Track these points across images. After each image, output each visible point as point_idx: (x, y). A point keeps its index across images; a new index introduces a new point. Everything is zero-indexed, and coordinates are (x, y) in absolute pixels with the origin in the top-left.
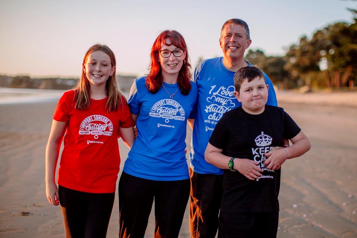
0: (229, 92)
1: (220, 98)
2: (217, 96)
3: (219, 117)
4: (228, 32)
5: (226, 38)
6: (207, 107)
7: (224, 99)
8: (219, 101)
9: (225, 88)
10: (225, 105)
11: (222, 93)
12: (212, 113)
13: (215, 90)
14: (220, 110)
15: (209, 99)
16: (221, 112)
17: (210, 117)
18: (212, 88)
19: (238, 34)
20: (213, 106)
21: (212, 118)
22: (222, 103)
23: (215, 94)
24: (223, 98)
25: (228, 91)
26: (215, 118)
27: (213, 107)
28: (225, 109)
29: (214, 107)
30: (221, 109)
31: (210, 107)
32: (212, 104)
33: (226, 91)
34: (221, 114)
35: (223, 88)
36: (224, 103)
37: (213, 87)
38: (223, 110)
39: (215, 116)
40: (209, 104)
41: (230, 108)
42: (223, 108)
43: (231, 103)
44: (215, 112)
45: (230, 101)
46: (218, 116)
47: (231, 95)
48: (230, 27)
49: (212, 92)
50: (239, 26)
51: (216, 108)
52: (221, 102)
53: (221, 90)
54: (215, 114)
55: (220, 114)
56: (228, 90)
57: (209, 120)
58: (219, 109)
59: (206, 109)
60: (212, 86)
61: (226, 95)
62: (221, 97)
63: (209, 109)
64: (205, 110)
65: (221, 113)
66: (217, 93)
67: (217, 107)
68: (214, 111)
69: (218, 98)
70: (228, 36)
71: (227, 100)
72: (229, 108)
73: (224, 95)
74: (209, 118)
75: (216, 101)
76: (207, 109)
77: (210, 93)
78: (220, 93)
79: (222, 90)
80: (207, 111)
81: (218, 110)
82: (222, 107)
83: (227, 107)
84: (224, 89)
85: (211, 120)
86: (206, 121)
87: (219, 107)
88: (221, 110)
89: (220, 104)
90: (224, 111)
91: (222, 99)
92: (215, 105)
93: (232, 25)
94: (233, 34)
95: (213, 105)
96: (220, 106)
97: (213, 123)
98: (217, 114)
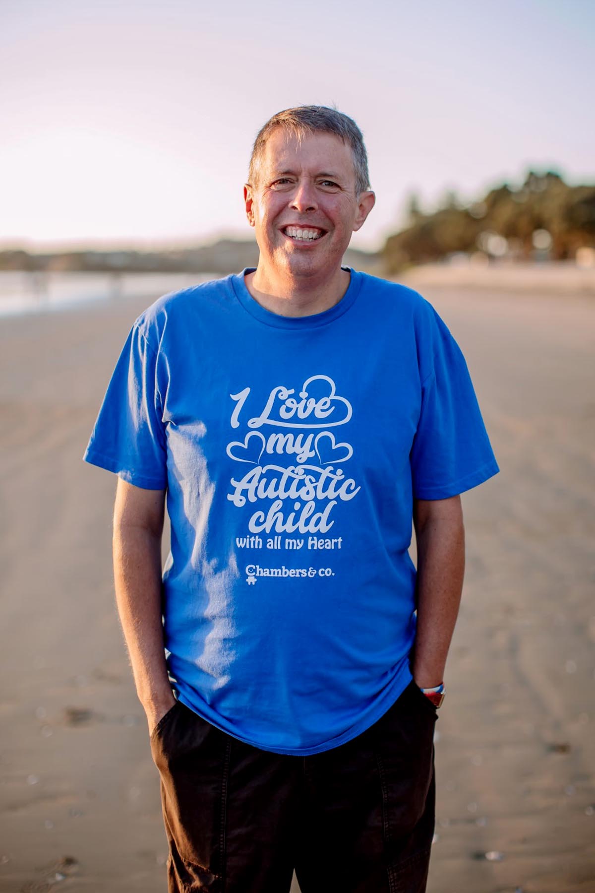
0: (312, 400)
1: (280, 436)
2: (267, 430)
3: (298, 514)
4: (280, 165)
5: (273, 187)
6: (233, 482)
7: (301, 436)
8: (280, 451)
9: (292, 391)
10: (309, 461)
11: (283, 414)
12: (264, 505)
13: (253, 408)
14: (295, 484)
15: (235, 450)
16: (302, 493)
17: (258, 524)
18: (235, 403)
19: (325, 175)
20: (262, 476)
21: (267, 527)
22: (295, 455)
23: (255, 423)
24: (296, 432)
25: (307, 399)
26: (284, 523)
27: (259, 482)
28: (317, 476)
29: (264, 480)
30: (298, 478)
31: (250, 481)
32: (253, 467)
33: (298, 403)
34: (304, 503)
35: (285, 393)
36: (305, 453)
37: (242, 397)
38: (307, 482)
39: (280, 515)
40: (241, 471)
41: (336, 467)
42: (307, 472)
43: (334, 447)
44: (278, 498)
45: (325, 441)
46: (293, 510)
47: (322, 411)
48: (291, 144)
49: (243, 419)
50: (327, 141)
51: (274, 481)
52: (290, 450)
53: (278, 403)
54: (277, 506)
55: (299, 499)
56: (303, 394)
57: (254, 535)
58: (290, 480)
59: (233, 493)
60: (236, 392)
61: (302, 416)
62: (285, 431)
63: (245, 493)
64: (230, 497)
65: (305, 497)
66: (263, 419)
67: (279, 475)
68: (271, 493)
69: (273, 438)
70: (282, 181)
71: (311, 436)
72: (331, 468)
73: (295, 419)
74: (253, 528)
75: (270, 451)
76: (238, 491)
77: (235, 423)
78: (275, 415)
79: (283, 402)
80: (237, 499)
81: (287, 489)
82: (300, 470)
83: (324, 467)
84: (290, 396)
85: (263, 535)
87: (287, 473)
88: (301, 484)
89: (289, 460)
90: (315, 488)
91: (290, 436)
92: (269, 471)
93: (300, 134)
94: (303, 174)
95: (258, 471)
96: (292, 468)
97: (274, 544)
98: (288, 506)
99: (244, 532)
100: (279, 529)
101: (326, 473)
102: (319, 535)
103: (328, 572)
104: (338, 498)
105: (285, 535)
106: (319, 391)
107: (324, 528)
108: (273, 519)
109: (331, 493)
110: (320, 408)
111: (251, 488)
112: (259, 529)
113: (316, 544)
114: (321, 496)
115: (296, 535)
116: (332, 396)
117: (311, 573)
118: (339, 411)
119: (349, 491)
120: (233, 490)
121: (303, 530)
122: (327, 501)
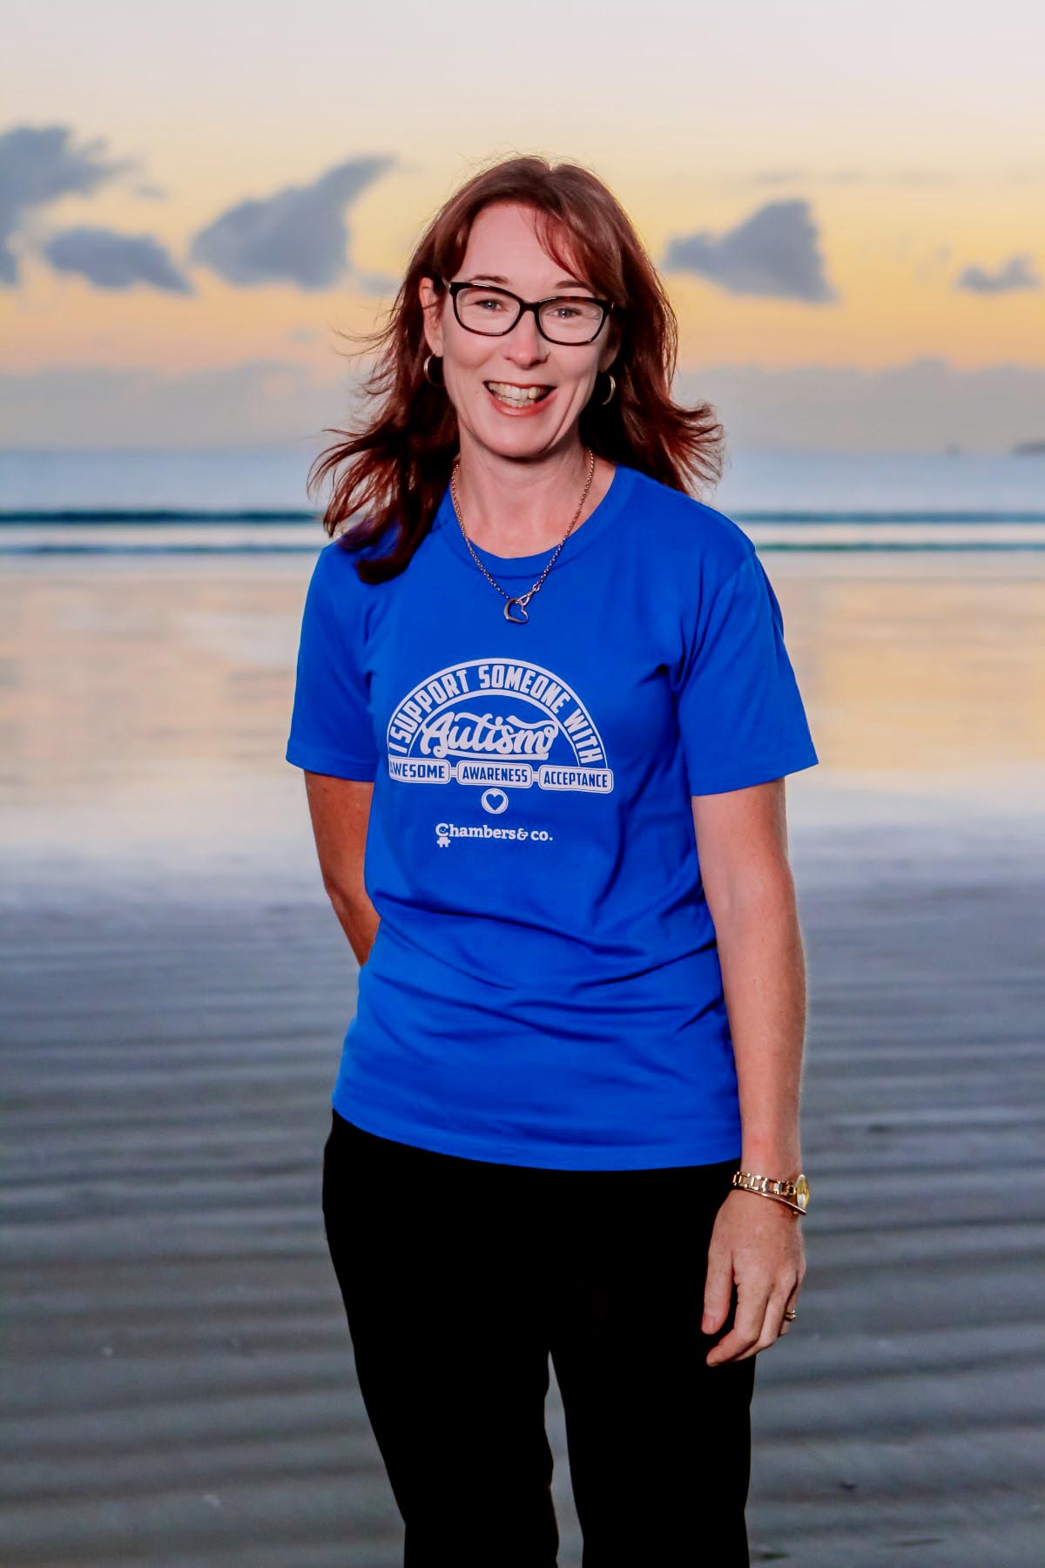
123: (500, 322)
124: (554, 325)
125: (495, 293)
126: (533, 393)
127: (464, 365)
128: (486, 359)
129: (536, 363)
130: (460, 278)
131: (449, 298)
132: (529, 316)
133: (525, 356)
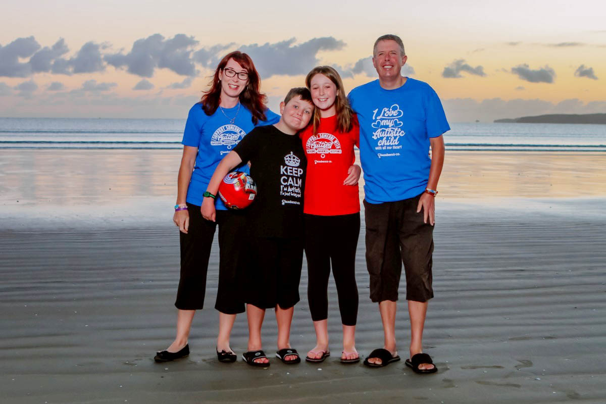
1: (385, 121)
2: (382, 119)
6: (374, 133)
7: (390, 120)
9: (388, 109)
10: (392, 127)
11: (386, 115)
12: (382, 138)
15: (374, 125)
17: (380, 143)
18: (374, 113)
21: (382, 144)
22: (389, 125)
23: (379, 118)
24: (389, 119)
25: (392, 111)
26: (387, 143)
27: (380, 132)
28: (394, 130)
30: (390, 131)
31: (377, 133)
32: (378, 129)
33: (389, 112)
35: (386, 109)
36: (391, 124)
37: (376, 111)
40: (375, 130)
41: (399, 128)
42: (392, 129)
43: (398, 123)
45: (396, 121)
46: (389, 139)
47: (396, 114)
49: (376, 117)
51: (384, 132)
52: (387, 124)
53: (385, 112)
54: (385, 139)
55: (390, 137)
56: (391, 110)
57: (380, 146)
58: (388, 132)
60: (374, 110)
61: (390, 115)
62: (386, 119)
63: (377, 136)
64: (373, 137)
65: (391, 136)
67: (385, 131)
68: (383, 135)
69: (383, 121)
72: (397, 128)
73: (389, 116)
74: (379, 144)
75: (382, 125)
76: (375, 136)
77: (374, 118)
78: (384, 116)
79: (386, 112)
80: (375, 138)
81: (387, 134)
82: (390, 129)
85: (381, 146)
86: (377, 148)
87: (387, 130)
88: (390, 132)
89: (387, 127)
91: (387, 120)
92: (382, 130)
95: (380, 130)
96: (388, 129)
97: (384, 148)
98: (387, 138)
99: (378, 146)
100: (386, 144)
101: (396, 129)
102: (395, 145)
103: (398, 154)
104: (399, 136)
105: (387, 146)
106: (395, 108)
107: (396, 143)
108: (384, 142)
109: (398, 135)
110: (395, 113)
111: (378, 134)
112: (380, 145)
113: (395, 148)
114: (395, 135)
115: (390, 146)
116: (398, 110)
117: (394, 155)
118: (399, 113)
119: (402, 134)
120: (373, 135)
121: (391, 144)
122: (397, 136)
123: (232, 75)
124: (240, 77)
125: (232, 71)
126: (236, 87)
127: (225, 81)
128: (228, 81)
129: (237, 82)
130: (226, 67)
131: (224, 71)
132: (237, 75)
133: (236, 81)
